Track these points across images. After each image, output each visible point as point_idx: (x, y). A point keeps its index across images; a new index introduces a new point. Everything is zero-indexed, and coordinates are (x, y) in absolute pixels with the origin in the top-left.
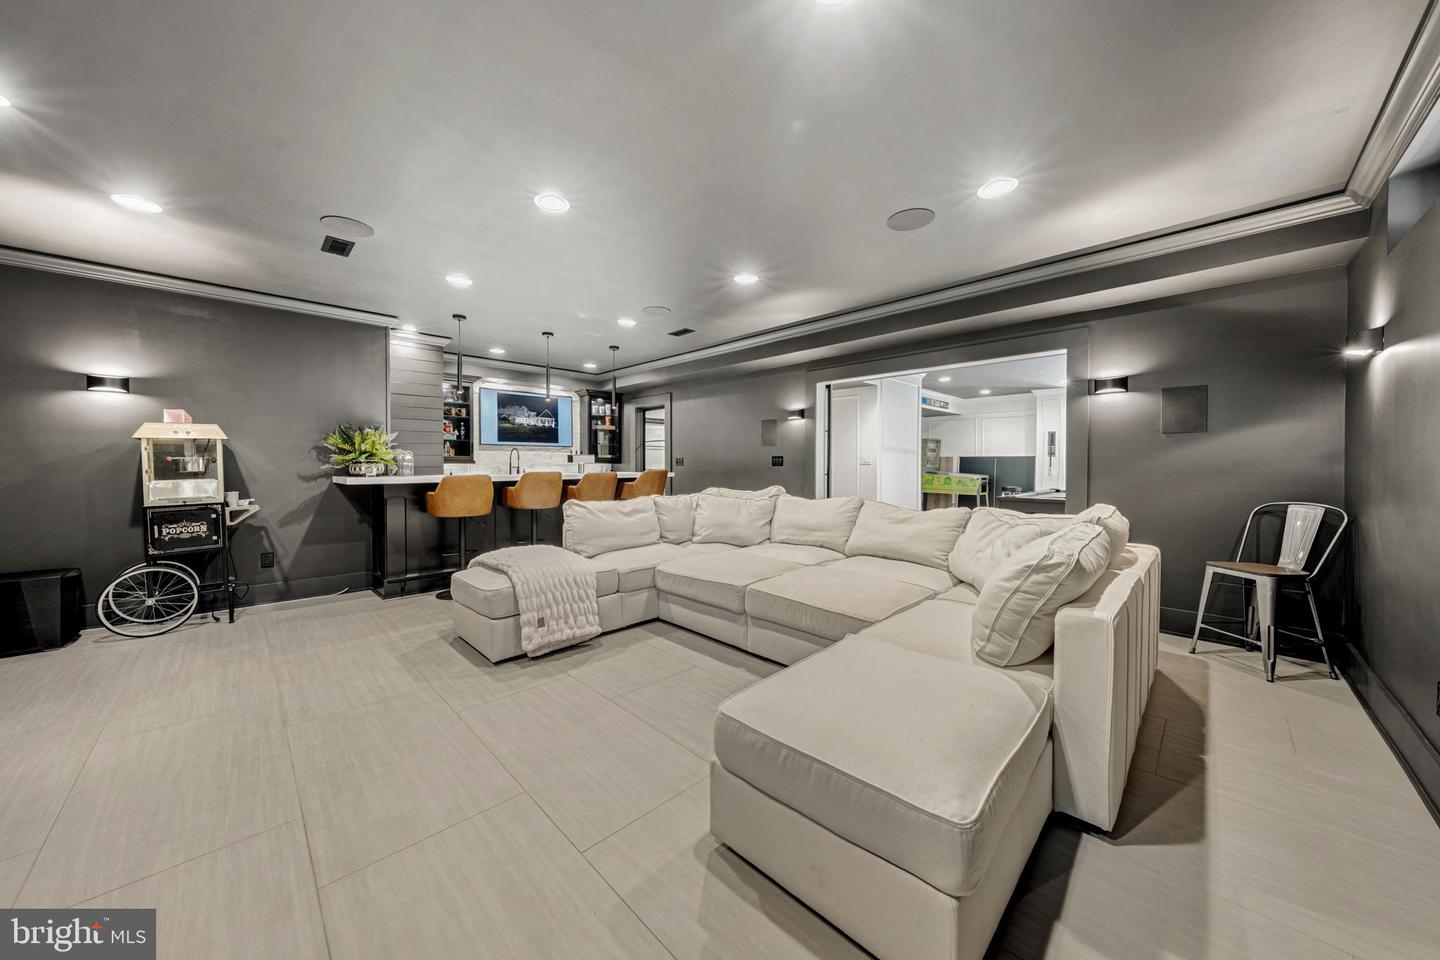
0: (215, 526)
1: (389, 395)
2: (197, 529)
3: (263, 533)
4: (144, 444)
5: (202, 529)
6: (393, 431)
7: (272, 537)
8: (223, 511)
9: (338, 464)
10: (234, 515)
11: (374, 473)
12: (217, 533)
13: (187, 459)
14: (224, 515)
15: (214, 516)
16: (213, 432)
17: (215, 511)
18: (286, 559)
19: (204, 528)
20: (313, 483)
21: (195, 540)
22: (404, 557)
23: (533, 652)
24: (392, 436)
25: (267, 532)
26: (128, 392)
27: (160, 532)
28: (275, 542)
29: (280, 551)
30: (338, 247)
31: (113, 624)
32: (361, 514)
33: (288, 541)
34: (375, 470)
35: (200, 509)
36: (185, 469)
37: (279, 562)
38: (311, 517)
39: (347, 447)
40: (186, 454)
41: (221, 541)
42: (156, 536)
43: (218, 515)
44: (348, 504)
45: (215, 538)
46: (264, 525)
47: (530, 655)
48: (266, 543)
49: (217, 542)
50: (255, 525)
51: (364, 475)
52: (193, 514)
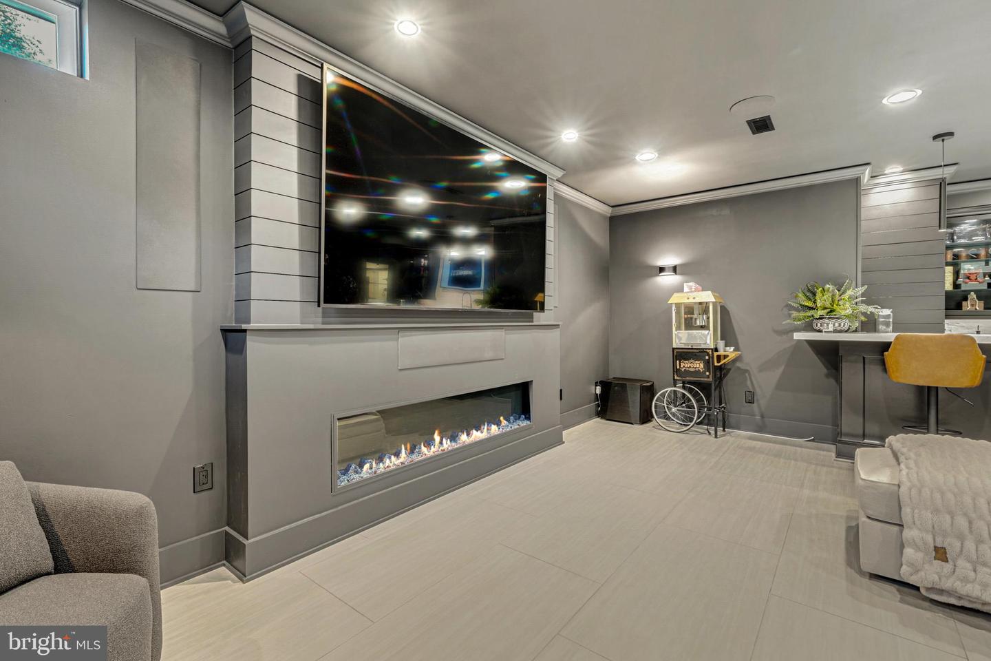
0: (708, 364)
1: (860, 248)
2: (698, 366)
3: (747, 374)
4: (674, 308)
5: (699, 365)
6: (863, 285)
7: (753, 378)
8: (713, 354)
9: (799, 320)
10: (719, 357)
11: (831, 329)
12: (709, 370)
13: (695, 316)
14: (713, 357)
15: (707, 357)
16: (708, 297)
17: (708, 354)
18: (763, 400)
19: (702, 365)
20: (785, 337)
21: (697, 373)
22: (861, 420)
23: (928, 589)
24: (861, 290)
25: (749, 374)
26: (676, 274)
27: (680, 365)
28: (755, 382)
29: (758, 391)
30: (761, 125)
31: (658, 418)
32: (828, 369)
33: (765, 383)
34: (831, 325)
35: (700, 352)
36: (696, 323)
37: (758, 400)
38: (783, 367)
39: (810, 304)
40: (695, 312)
41: (711, 376)
42: (678, 367)
43: (709, 357)
44: (816, 358)
45: (708, 373)
46: (748, 368)
47: (923, 591)
48: (749, 383)
49: (708, 377)
50: (742, 368)
51: (820, 331)
52: (695, 355)
